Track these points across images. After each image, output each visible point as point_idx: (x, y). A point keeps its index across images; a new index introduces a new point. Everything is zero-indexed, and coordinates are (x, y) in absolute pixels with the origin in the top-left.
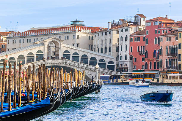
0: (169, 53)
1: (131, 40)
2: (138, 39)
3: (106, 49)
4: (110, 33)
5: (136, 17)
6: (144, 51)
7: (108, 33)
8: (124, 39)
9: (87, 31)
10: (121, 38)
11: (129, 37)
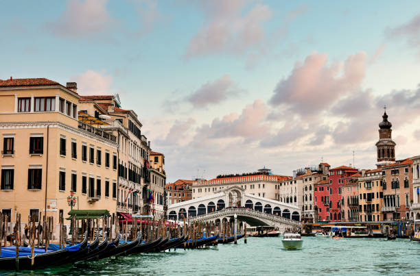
0: (350, 203)
1: (315, 189)
2: (322, 189)
3: (291, 198)
4: (295, 182)
5: (320, 166)
6: (328, 201)
7: (293, 182)
8: (308, 188)
9: (273, 179)
10: (306, 187)
11: (313, 186)
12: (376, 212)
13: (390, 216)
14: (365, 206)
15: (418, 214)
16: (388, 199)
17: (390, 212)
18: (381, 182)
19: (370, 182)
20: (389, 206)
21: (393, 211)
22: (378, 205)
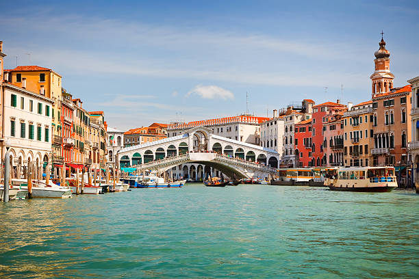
0: (334, 144)
1: (296, 130)
2: (303, 129)
3: (272, 142)
4: (276, 123)
5: (303, 103)
6: (311, 144)
7: (274, 123)
8: (289, 130)
9: (253, 121)
10: (286, 129)
11: (293, 127)
12: (364, 155)
13: (382, 160)
14: (351, 147)
15: (417, 156)
16: (380, 137)
17: (381, 155)
18: (371, 117)
19: (357, 118)
20: (380, 147)
21: (385, 154)
22: (366, 146)
